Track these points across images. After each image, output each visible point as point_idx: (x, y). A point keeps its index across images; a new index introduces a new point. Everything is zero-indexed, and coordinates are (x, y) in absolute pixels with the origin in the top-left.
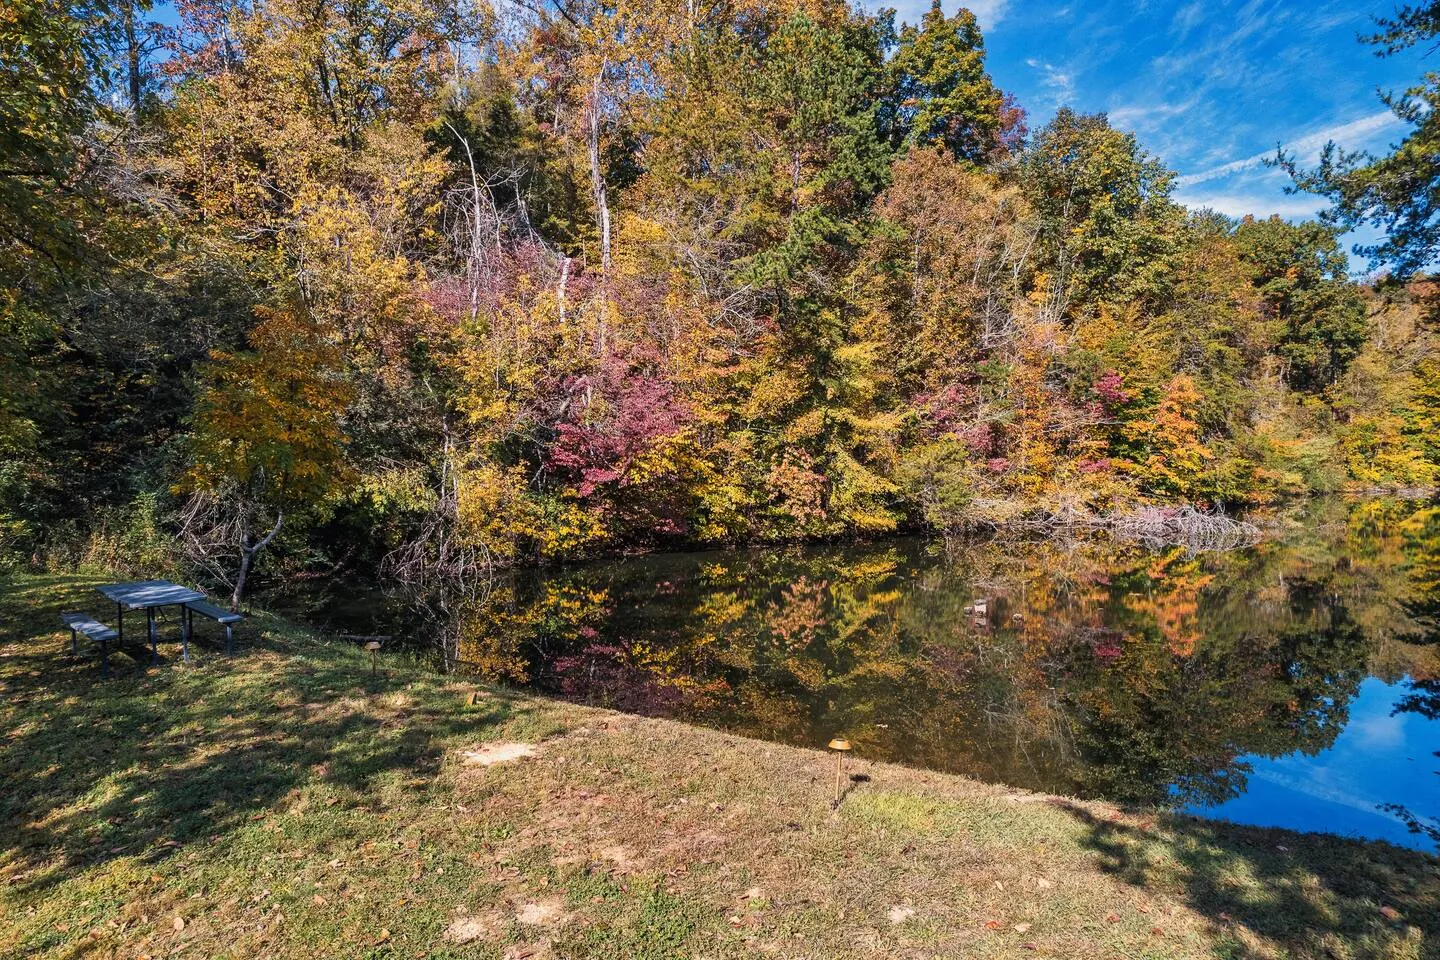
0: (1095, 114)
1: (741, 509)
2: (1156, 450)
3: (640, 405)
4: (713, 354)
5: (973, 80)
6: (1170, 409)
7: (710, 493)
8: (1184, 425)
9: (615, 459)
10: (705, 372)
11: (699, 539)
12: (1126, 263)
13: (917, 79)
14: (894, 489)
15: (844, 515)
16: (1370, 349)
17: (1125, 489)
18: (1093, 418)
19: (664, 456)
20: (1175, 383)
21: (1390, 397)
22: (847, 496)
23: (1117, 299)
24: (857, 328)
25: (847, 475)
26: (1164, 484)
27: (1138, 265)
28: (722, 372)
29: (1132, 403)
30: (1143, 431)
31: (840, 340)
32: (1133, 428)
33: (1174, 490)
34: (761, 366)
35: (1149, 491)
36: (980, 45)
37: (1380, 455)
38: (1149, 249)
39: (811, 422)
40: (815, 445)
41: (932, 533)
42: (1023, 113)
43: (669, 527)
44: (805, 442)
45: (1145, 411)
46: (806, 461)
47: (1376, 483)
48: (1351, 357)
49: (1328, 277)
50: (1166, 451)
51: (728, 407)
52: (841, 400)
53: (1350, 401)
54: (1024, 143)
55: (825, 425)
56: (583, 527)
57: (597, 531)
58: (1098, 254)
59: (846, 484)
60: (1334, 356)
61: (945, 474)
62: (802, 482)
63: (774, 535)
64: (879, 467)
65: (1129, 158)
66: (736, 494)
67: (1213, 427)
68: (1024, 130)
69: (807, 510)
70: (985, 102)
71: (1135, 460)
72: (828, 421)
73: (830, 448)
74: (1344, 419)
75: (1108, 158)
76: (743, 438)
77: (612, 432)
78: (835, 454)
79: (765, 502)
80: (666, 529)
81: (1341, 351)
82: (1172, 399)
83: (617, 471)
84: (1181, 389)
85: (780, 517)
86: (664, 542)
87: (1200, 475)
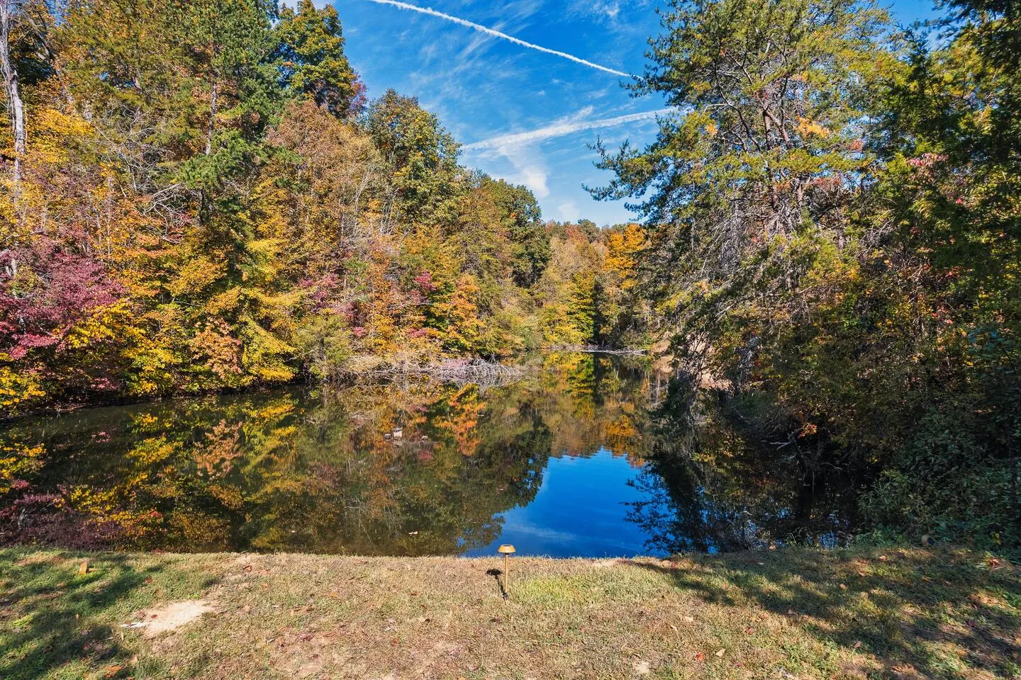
0: (411, 96)
1: (170, 367)
2: (452, 322)
3: (74, 279)
4: (143, 239)
5: (335, 56)
6: (460, 296)
7: (141, 355)
8: (469, 307)
9: (51, 326)
10: (138, 253)
11: (131, 394)
12: (431, 198)
13: (294, 48)
14: (291, 350)
15: (253, 370)
16: (552, 264)
17: (434, 347)
18: (416, 300)
19: (102, 323)
20: (463, 280)
21: (561, 293)
22: (257, 356)
23: (425, 222)
24: (263, 227)
25: (257, 339)
26: (457, 344)
27: (439, 201)
28: (153, 254)
29: (438, 291)
30: (445, 310)
31: (252, 236)
32: (439, 308)
33: (463, 349)
34: (187, 251)
35: (447, 349)
36: (340, 34)
37: (558, 327)
38: (446, 192)
39: (229, 298)
40: (230, 316)
41: (314, 381)
42: (364, 87)
43: (104, 385)
44: (223, 313)
45: (446, 296)
46: (224, 329)
47: (556, 343)
48: (543, 268)
49: (531, 220)
50: (459, 323)
51: (158, 283)
52: (252, 283)
53: (542, 294)
54: (364, 108)
55: (240, 301)
56: (16, 386)
57: (33, 391)
58: (414, 192)
59: (255, 346)
60: (534, 267)
61: (332, 339)
62: (222, 345)
63: (196, 388)
64: (278, 333)
65: (433, 130)
66: (166, 357)
67: (484, 308)
68: (364, 99)
69: (226, 367)
70: (344, 75)
71: (439, 329)
72: (242, 298)
73: (242, 318)
74: (540, 305)
75: (421, 128)
76: (171, 309)
77: (46, 302)
78: (246, 323)
79: (189, 361)
80: (102, 386)
81: (538, 265)
82: (462, 290)
83: (54, 337)
84: (467, 283)
85: (201, 373)
86: (97, 399)
87: (476, 338)
